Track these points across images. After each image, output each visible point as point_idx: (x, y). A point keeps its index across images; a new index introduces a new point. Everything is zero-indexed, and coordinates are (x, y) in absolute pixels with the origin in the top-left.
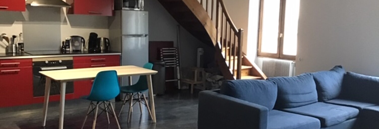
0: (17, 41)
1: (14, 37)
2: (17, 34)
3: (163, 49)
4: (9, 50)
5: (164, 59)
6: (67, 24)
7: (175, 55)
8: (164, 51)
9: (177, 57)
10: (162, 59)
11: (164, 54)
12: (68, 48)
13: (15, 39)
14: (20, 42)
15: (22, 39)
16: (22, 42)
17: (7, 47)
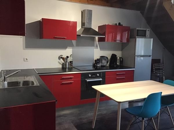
0: (69, 60)
1: (68, 57)
2: (69, 56)
3: (155, 64)
4: (64, 66)
5: (156, 71)
6: (98, 48)
7: (162, 68)
8: (155, 66)
9: (163, 70)
10: (154, 71)
11: (155, 68)
12: (98, 64)
13: (68, 58)
14: (71, 61)
15: (72, 58)
16: (72, 61)
17: (63, 63)
